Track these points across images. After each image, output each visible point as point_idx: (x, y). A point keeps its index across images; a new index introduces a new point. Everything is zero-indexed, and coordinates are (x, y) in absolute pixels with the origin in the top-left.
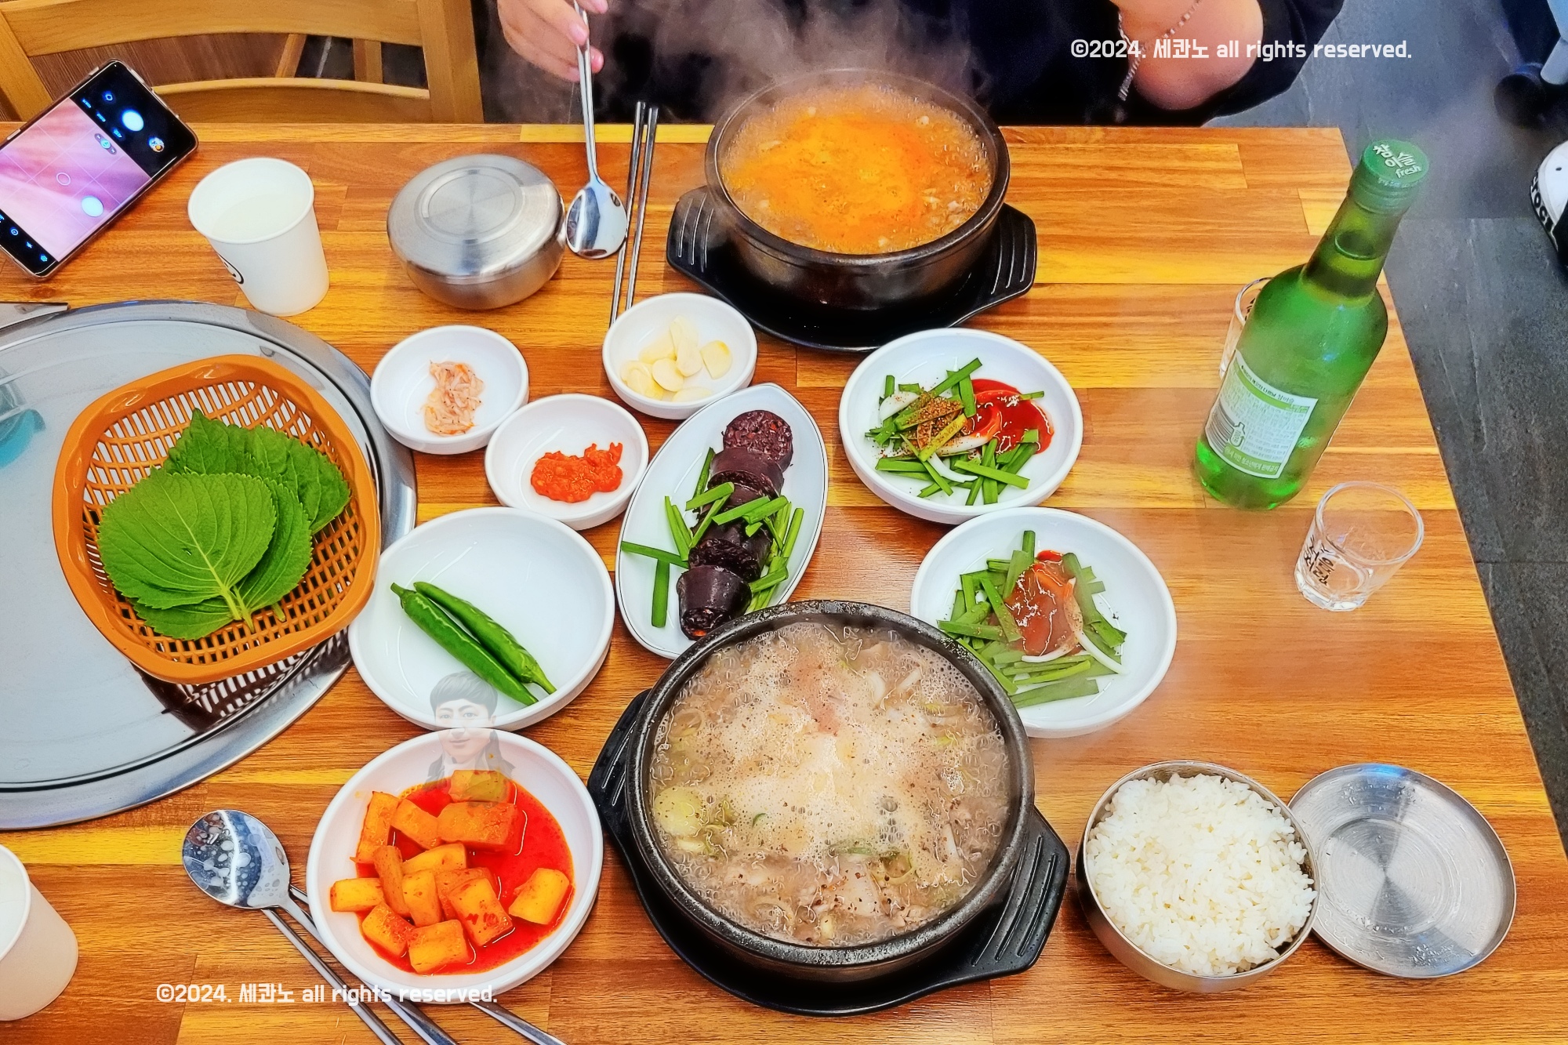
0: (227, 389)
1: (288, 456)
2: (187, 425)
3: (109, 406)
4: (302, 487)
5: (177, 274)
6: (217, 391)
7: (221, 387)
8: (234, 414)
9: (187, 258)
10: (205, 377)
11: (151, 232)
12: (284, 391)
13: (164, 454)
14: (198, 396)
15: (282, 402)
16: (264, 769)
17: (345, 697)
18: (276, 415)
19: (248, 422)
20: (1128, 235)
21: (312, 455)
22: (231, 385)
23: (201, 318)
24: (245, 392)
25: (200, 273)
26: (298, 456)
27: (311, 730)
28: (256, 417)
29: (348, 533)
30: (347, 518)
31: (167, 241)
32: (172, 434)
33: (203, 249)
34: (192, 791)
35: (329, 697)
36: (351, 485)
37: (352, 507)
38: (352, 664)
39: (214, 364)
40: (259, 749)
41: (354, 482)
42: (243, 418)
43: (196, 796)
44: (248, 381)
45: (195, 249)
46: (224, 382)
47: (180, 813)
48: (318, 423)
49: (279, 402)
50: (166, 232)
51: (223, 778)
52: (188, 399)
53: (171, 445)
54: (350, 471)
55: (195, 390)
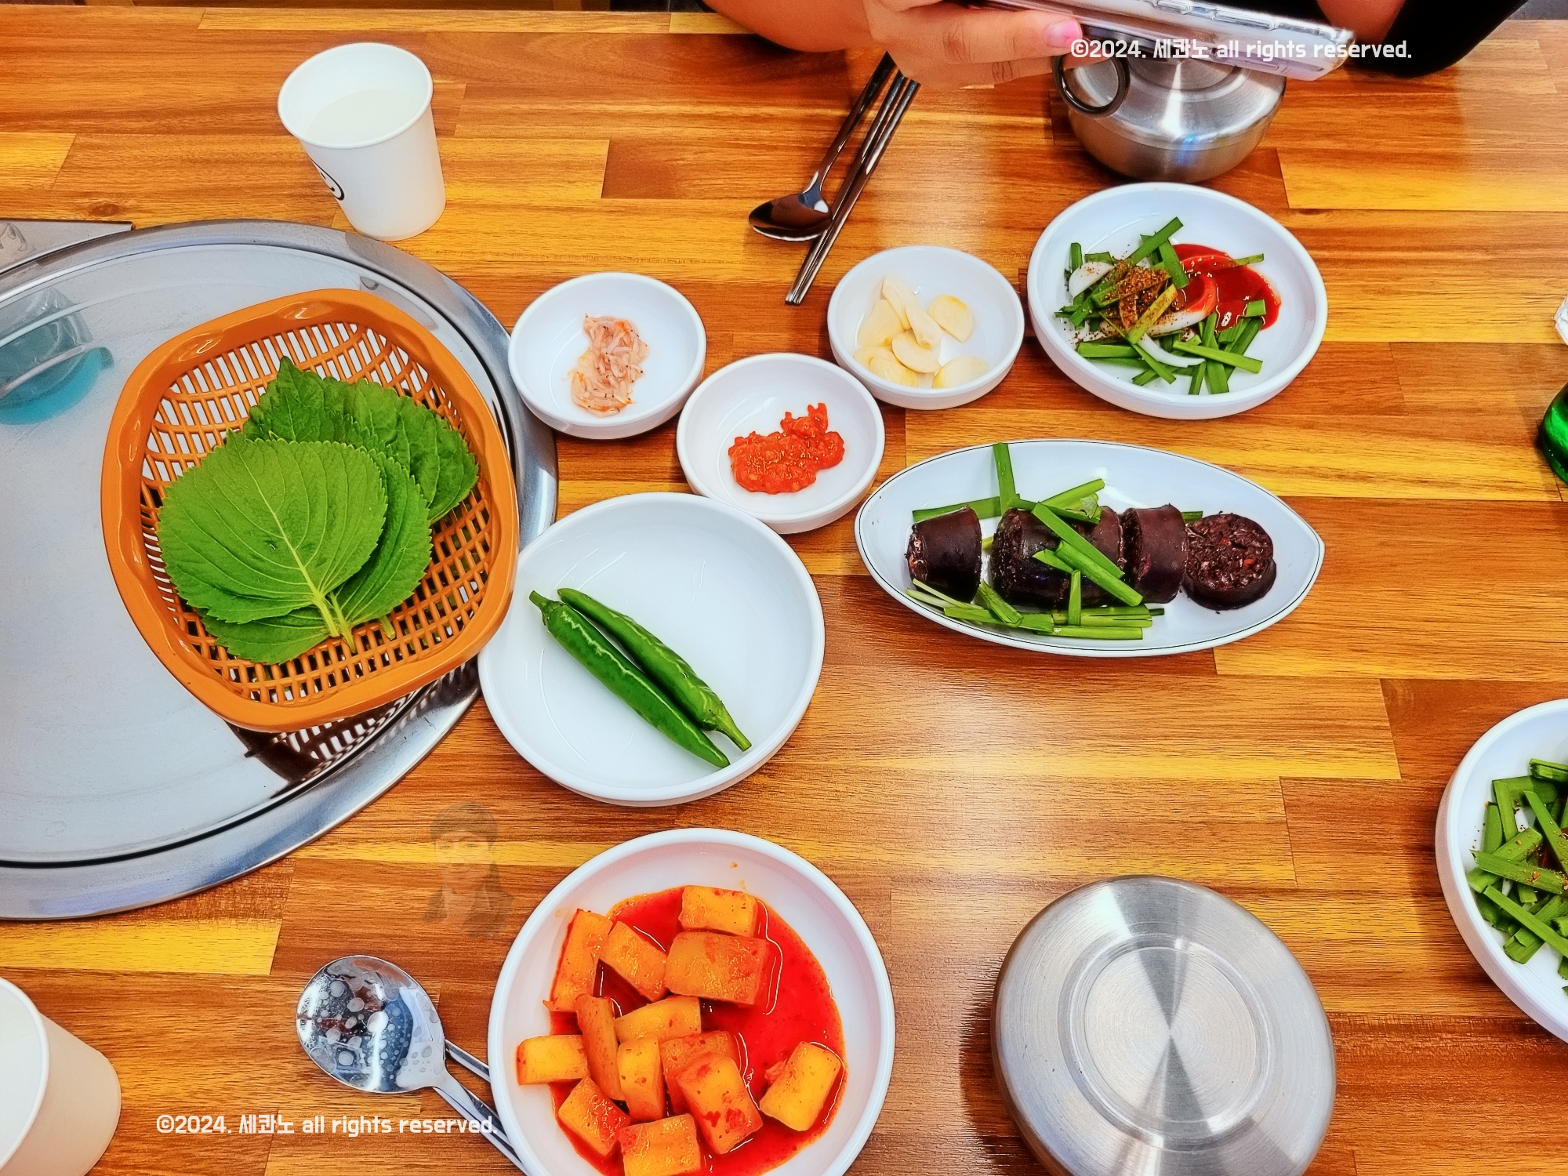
0: (323, 333)
1: (399, 419)
2: (274, 377)
3: (176, 354)
4: (417, 459)
5: (263, 188)
6: (311, 335)
7: (315, 330)
8: (331, 364)
9: (276, 169)
10: (298, 316)
11: (233, 137)
12: (393, 335)
13: (244, 414)
14: (287, 341)
15: (391, 349)
16: (366, 840)
17: (471, 743)
18: (384, 366)
19: (348, 374)
20: (1416, 150)
21: (428, 418)
22: (328, 327)
23: (292, 241)
24: (345, 337)
25: (291, 187)
26: (412, 419)
27: (428, 786)
28: (358, 368)
29: (475, 521)
30: (474, 501)
31: (254, 148)
32: (254, 389)
33: (294, 158)
34: (274, 869)
35: (449, 741)
36: (479, 459)
37: (481, 490)
38: (480, 695)
39: (308, 301)
40: (361, 811)
41: (484, 457)
42: (342, 370)
43: (279, 876)
44: (349, 323)
45: (285, 157)
46: (320, 323)
47: (258, 900)
48: (436, 378)
49: (387, 349)
50: (250, 137)
51: (314, 852)
52: (275, 344)
53: (253, 403)
54: (478, 444)
55: (283, 334)
